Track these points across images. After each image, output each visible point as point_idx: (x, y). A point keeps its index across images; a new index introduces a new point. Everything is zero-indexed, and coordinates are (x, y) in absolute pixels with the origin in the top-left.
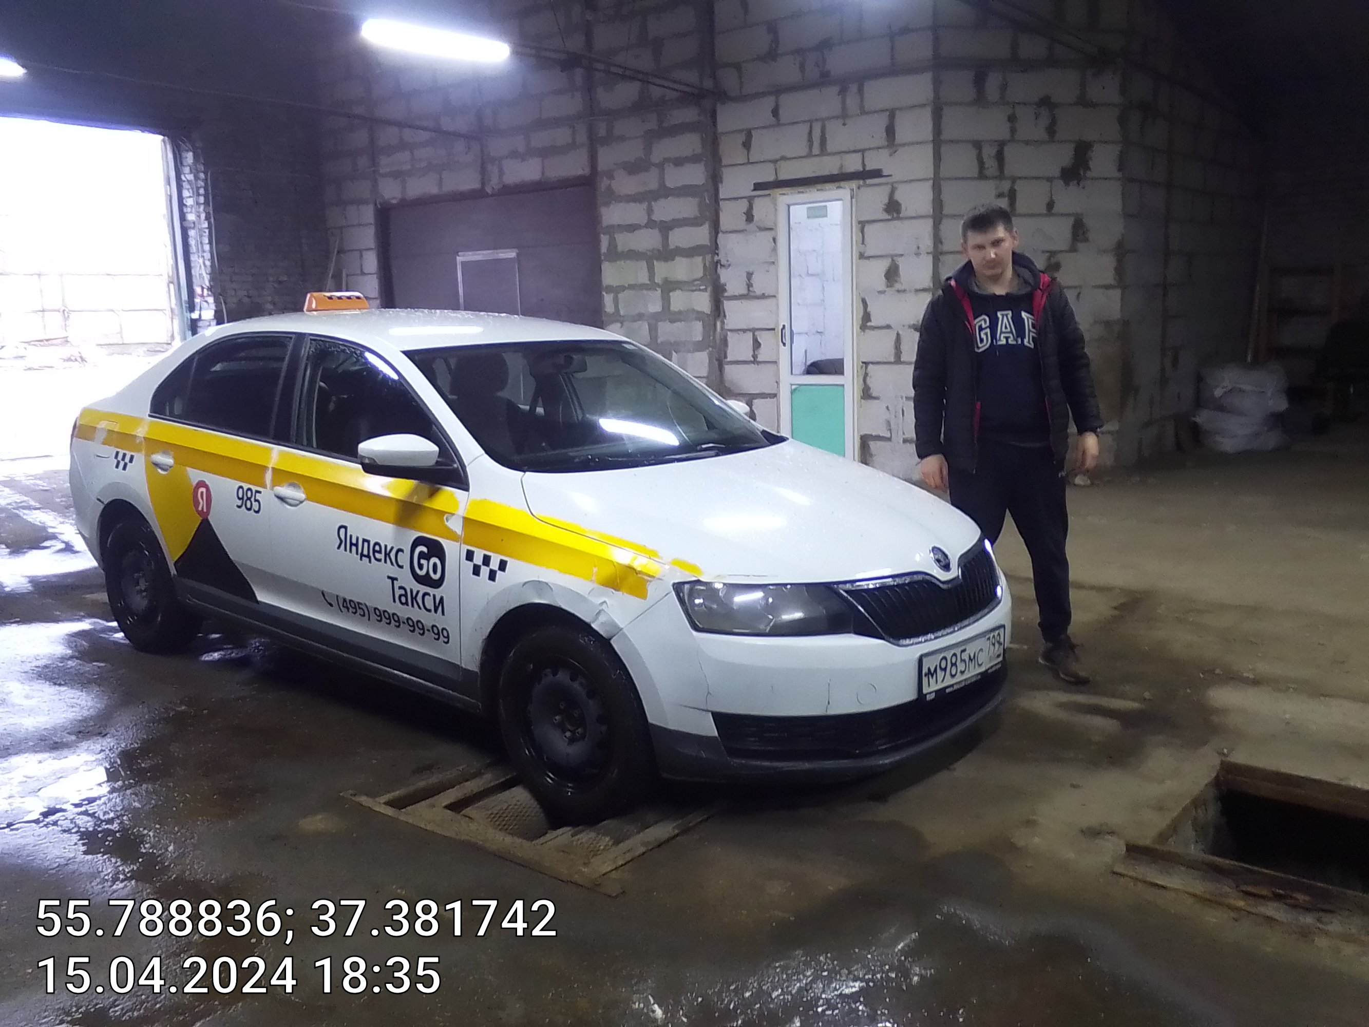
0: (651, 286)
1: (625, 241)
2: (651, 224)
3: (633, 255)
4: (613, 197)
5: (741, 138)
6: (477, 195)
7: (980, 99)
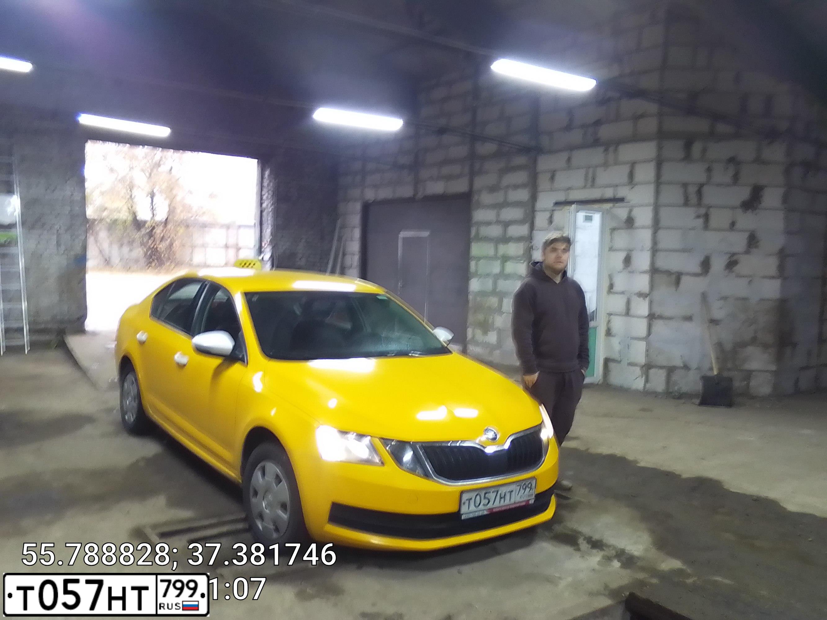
0: (495, 257)
1: (485, 231)
2: (498, 222)
3: (487, 239)
4: (479, 206)
5: (549, 175)
6: (411, 200)
7: (687, 158)
